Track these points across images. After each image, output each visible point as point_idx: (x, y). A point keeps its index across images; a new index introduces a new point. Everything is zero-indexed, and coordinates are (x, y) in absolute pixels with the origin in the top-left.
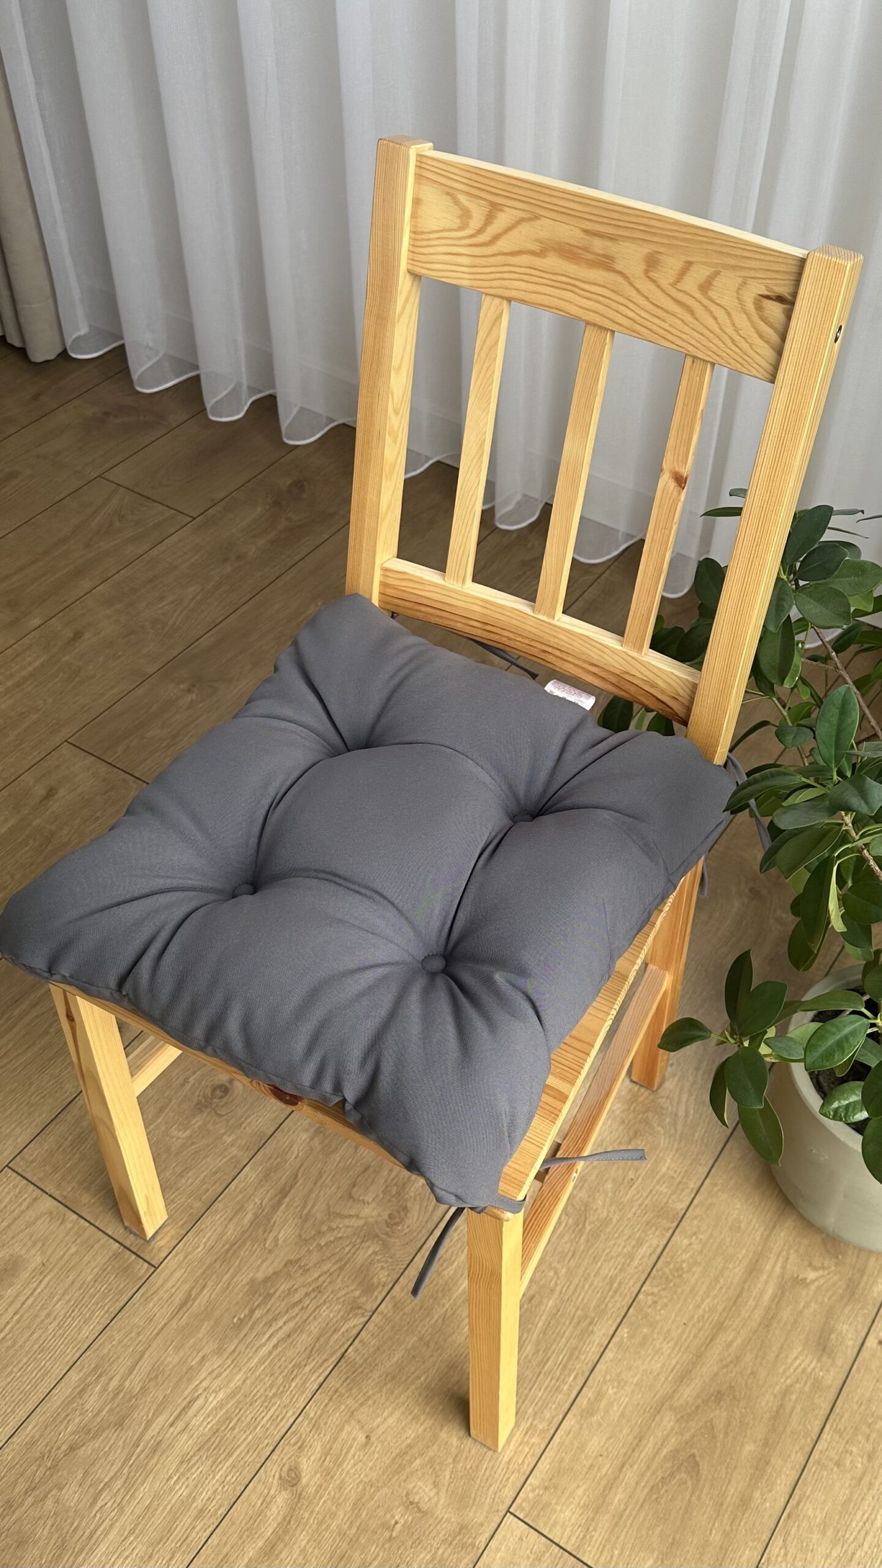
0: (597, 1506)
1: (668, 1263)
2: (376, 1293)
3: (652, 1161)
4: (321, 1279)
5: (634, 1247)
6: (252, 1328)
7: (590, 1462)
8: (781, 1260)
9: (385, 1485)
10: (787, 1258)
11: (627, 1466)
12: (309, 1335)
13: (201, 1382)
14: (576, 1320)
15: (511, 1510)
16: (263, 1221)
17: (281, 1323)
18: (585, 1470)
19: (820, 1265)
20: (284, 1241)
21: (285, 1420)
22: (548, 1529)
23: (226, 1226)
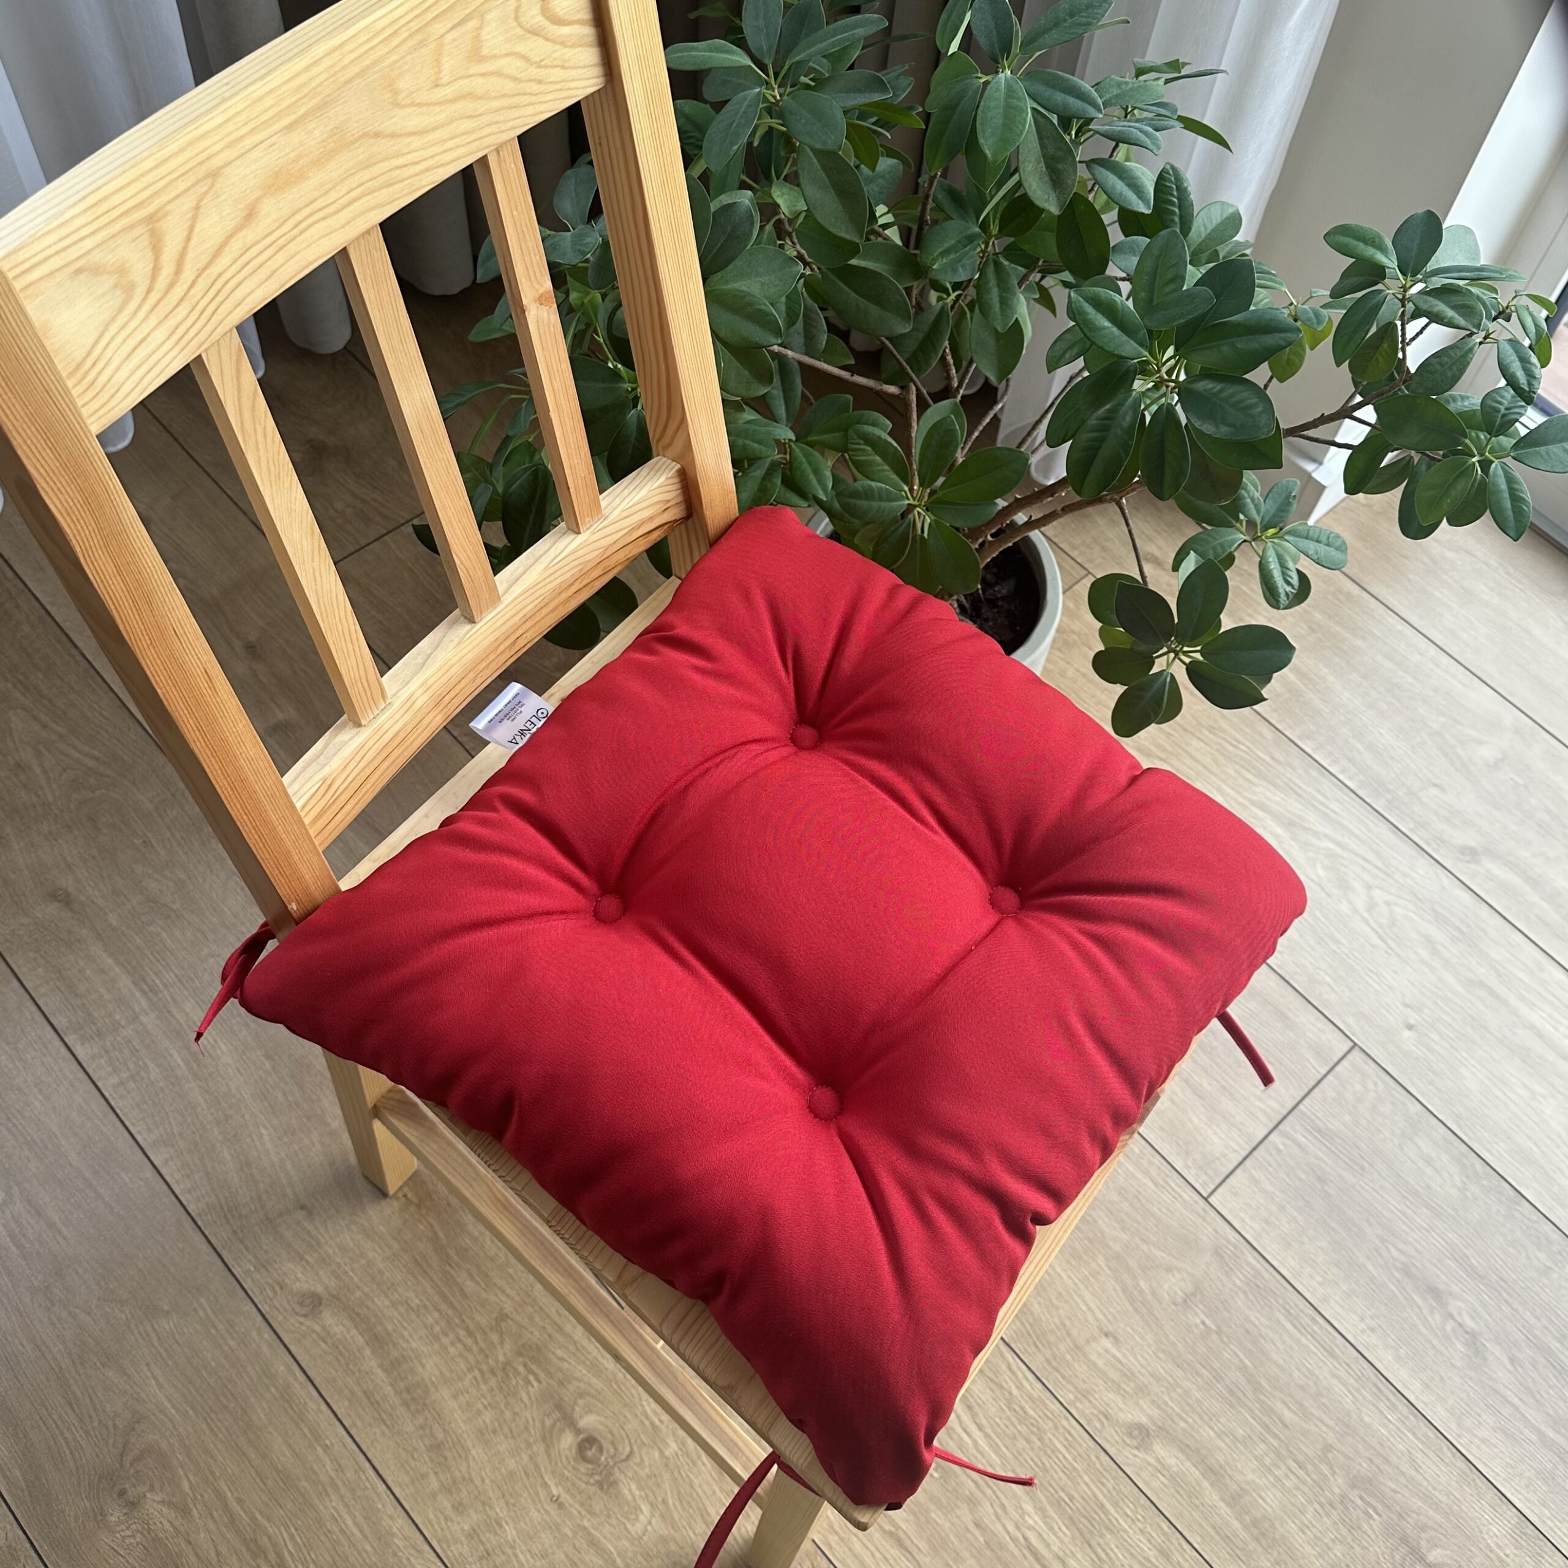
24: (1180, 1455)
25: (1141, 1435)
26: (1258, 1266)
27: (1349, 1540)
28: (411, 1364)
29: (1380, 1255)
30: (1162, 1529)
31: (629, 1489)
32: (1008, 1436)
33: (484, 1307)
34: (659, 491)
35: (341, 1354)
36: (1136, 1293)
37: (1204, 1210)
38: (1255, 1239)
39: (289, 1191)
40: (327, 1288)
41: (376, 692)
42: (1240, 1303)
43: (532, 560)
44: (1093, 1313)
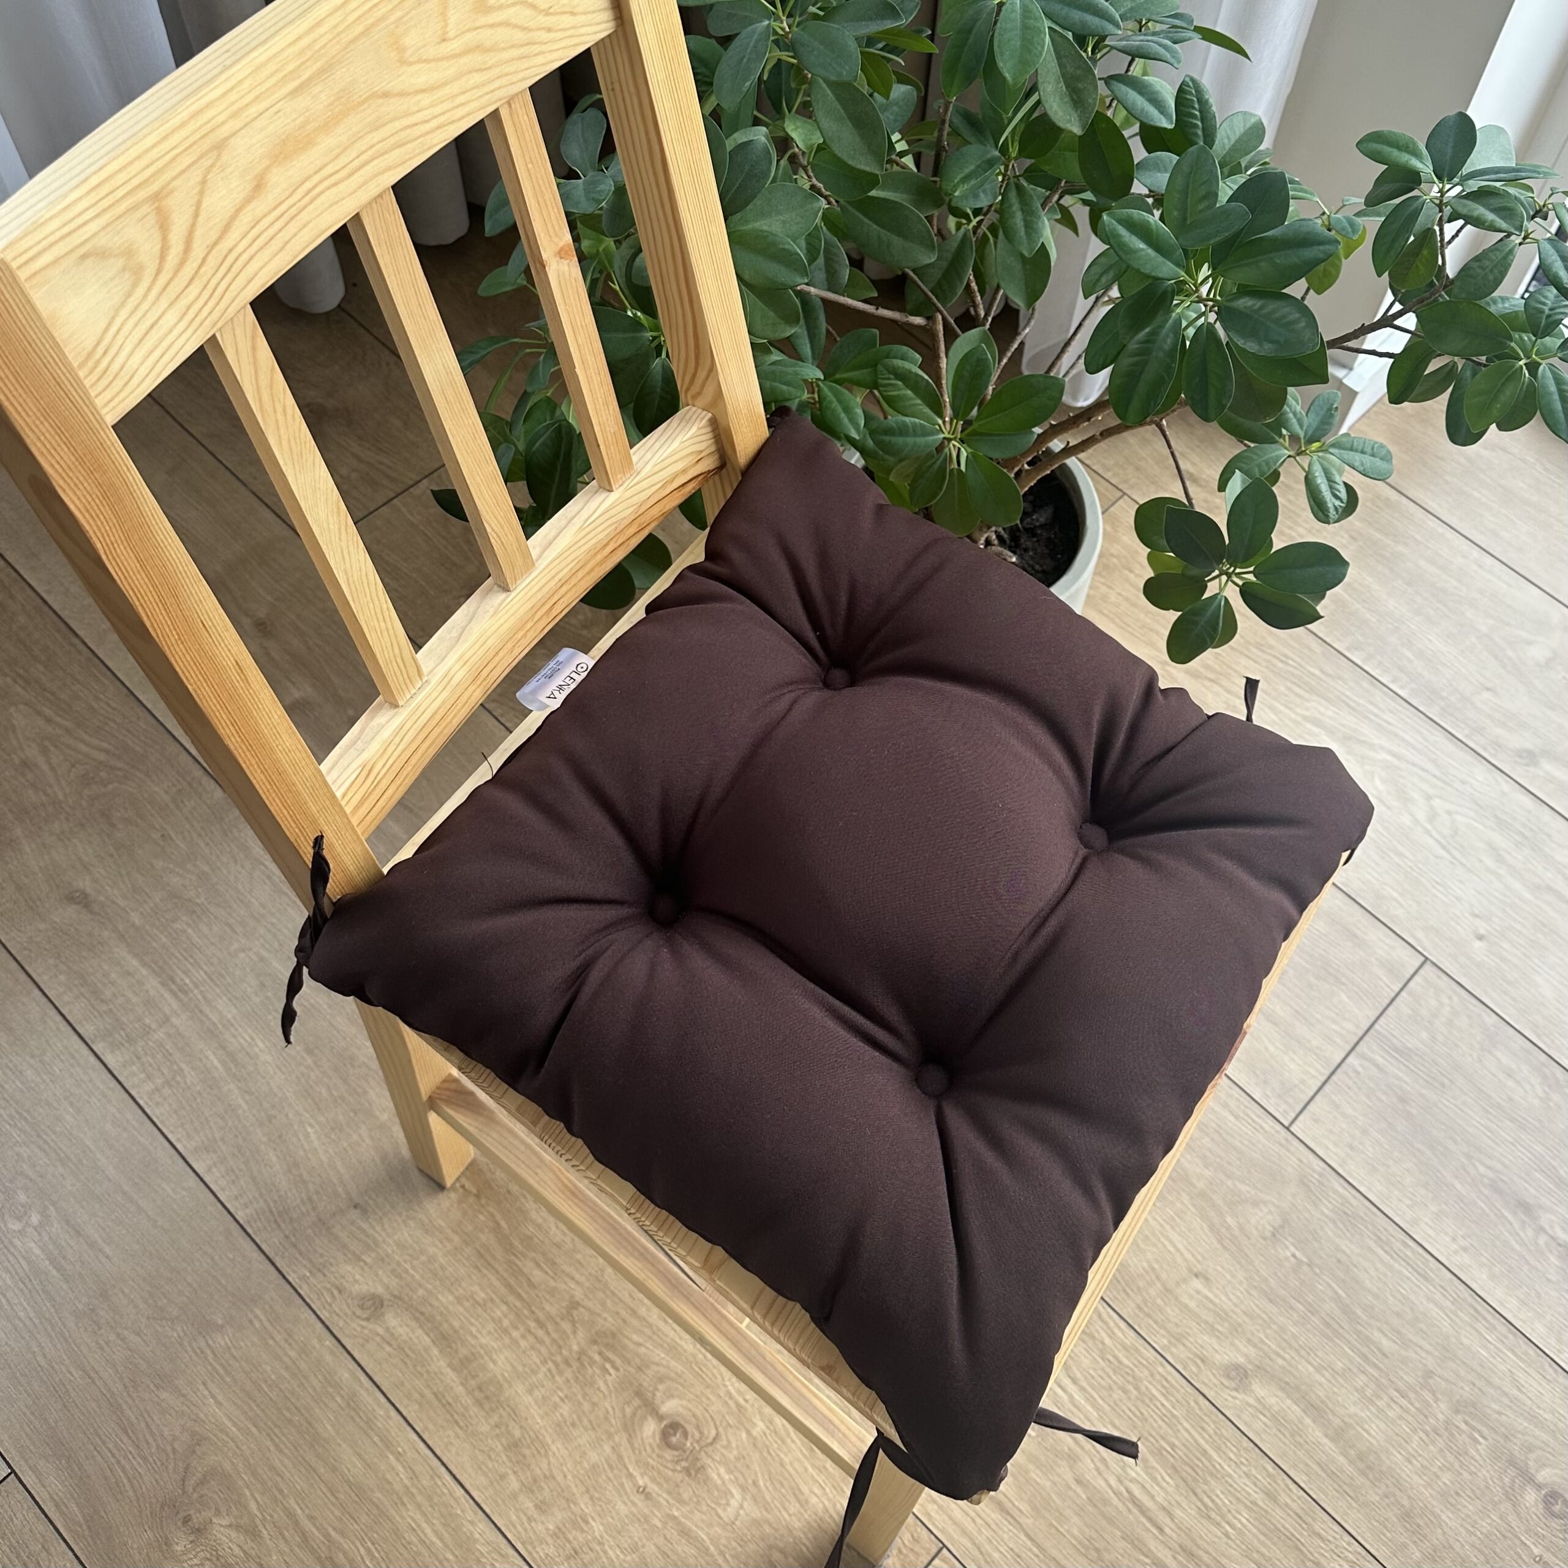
15: (1287, 1125)
24: (1279, 1393)
25: (1239, 1376)
26: (1347, 1194)
27: (1457, 1465)
28: (481, 1361)
29: (1468, 1173)
30: (1265, 1468)
31: (717, 1473)
32: (1103, 1387)
33: (553, 1296)
34: (690, 442)
35: (408, 1356)
36: (1223, 1230)
37: (1287, 1140)
38: (1341, 1166)
39: (340, 1190)
40: (387, 1288)
41: (413, 672)
42: (1330, 1233)
43: (564, 522)
44: (1182, 1254)
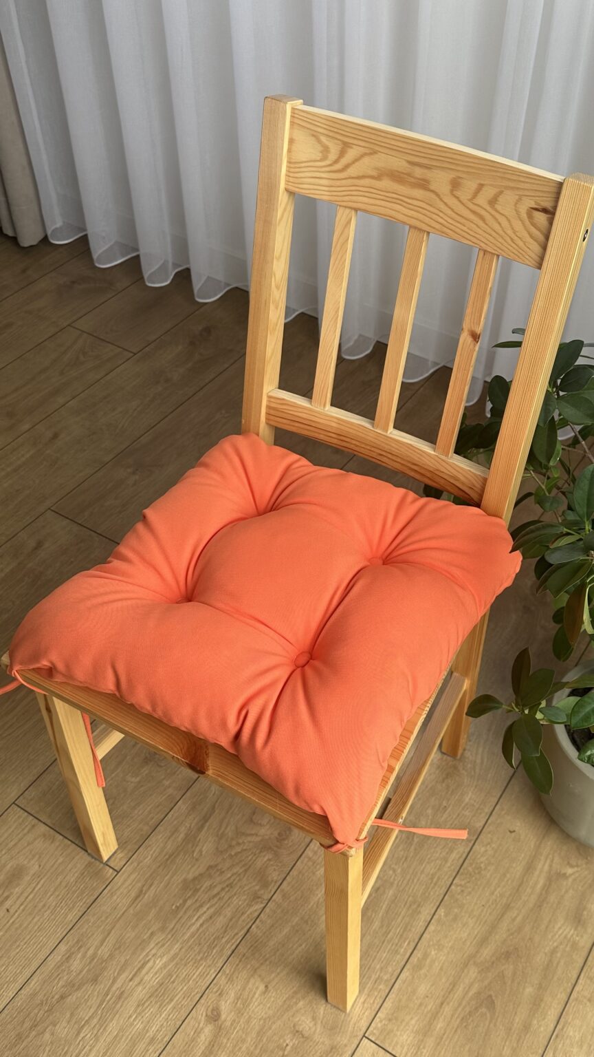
0: (425, 1031)
1: (471, 864)
2: (270, 888)
3: (459, 794)
4: (233, 878)
5: (447, 853)
6: (185, 912)
7: (420, 1001)
8: (548, 861)
9: (278, 1019)
10: (552, 861)
11: (445, 1004)
12: (225, 917)
13: (151, 950)
14: (408, 904)
15: (366, 1035)
16: (191, 839)
17: (205, 909)
18: (416, 1007)
19: (575, 864)
20: (206, 852)
21: (209, 976)
22: (391, 1048)
23: (166, 843)
